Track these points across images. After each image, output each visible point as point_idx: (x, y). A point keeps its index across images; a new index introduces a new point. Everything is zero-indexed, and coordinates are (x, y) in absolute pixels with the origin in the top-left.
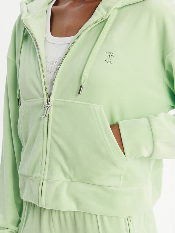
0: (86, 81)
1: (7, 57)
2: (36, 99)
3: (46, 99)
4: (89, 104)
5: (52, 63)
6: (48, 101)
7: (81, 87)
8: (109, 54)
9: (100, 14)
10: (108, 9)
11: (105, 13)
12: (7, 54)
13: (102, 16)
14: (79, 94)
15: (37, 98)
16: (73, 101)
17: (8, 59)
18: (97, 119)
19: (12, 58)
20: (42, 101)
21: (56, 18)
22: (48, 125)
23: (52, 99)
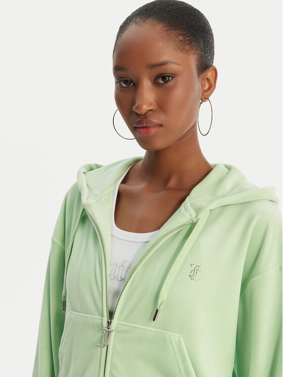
0: (164, 303)
1: (52, 239)
2: (91, 316)
3: (105, 319)
4: (165, 332)
5: (115, 266)
6: (109, 323)
7: (157, 311)
8: (194, 267)
9: (187, 215)
10: (198, 211)
11: (194, 215)
12: (52, 235)
13: (190, 218)
14: (154, 320)
15: (93, 315)
16: (144, 327)
17: (53, 242)
18: (175, 354)
19: (59, 242)
20: (100, 321)
21: (124, 202)
22: (106, 357)
23: (115, 321)
